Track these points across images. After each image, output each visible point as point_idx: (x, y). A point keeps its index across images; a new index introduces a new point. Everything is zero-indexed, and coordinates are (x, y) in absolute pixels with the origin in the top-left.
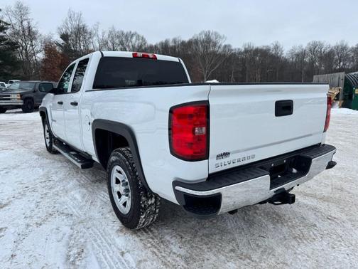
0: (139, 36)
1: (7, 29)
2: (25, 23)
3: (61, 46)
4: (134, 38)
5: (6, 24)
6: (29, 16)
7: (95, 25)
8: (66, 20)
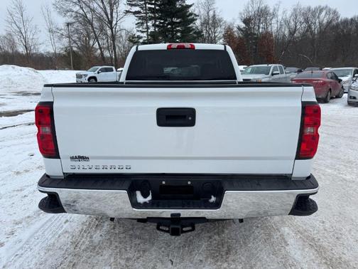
0: (330, 10)
1: (196, 19)
2: (211, 13)
3: (242, 31)
4: (324, 13)
5: (196, 15)
6: (215, 6)
7: (277, 5)
8: (248, 4)
